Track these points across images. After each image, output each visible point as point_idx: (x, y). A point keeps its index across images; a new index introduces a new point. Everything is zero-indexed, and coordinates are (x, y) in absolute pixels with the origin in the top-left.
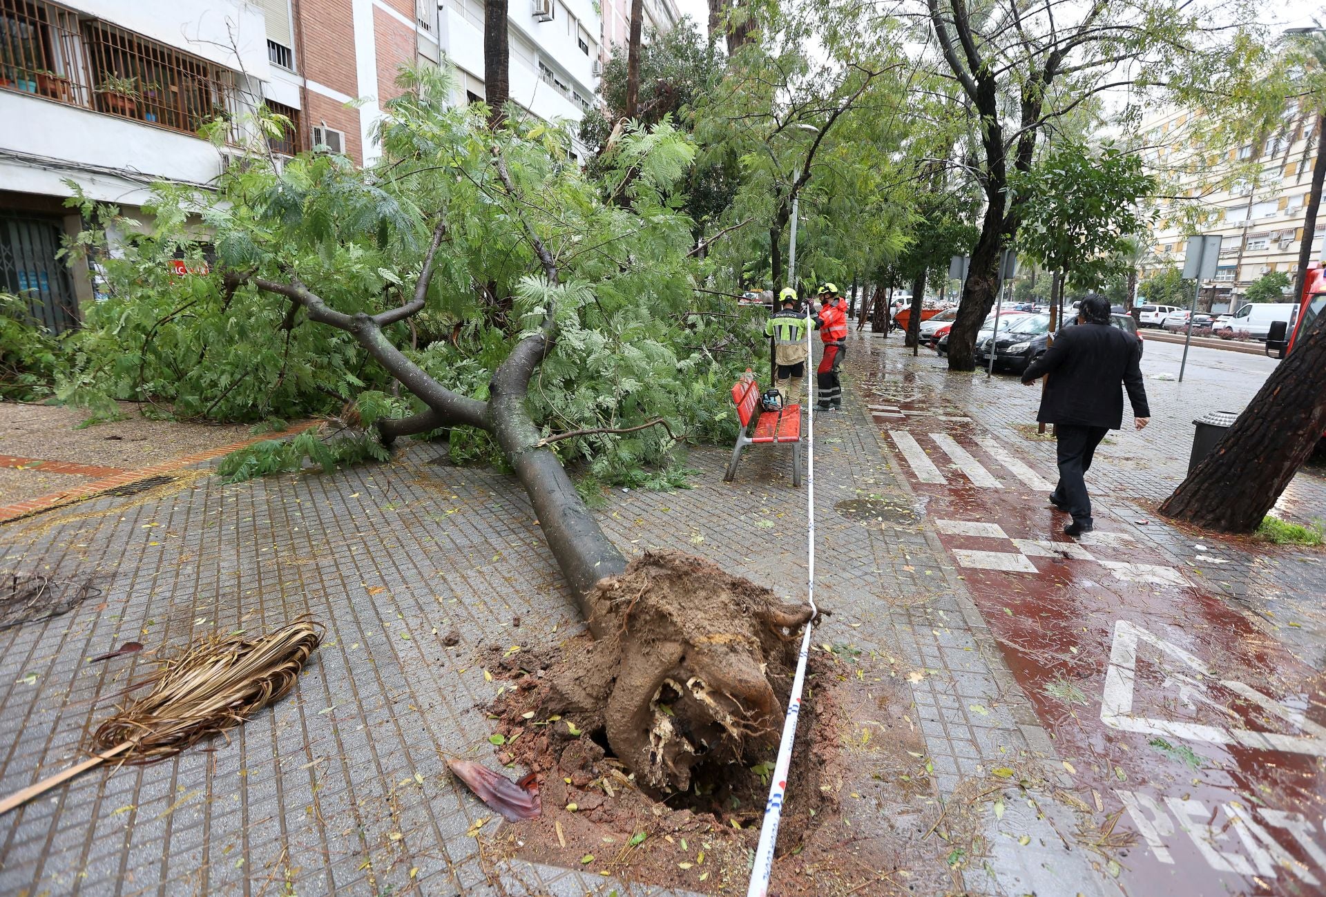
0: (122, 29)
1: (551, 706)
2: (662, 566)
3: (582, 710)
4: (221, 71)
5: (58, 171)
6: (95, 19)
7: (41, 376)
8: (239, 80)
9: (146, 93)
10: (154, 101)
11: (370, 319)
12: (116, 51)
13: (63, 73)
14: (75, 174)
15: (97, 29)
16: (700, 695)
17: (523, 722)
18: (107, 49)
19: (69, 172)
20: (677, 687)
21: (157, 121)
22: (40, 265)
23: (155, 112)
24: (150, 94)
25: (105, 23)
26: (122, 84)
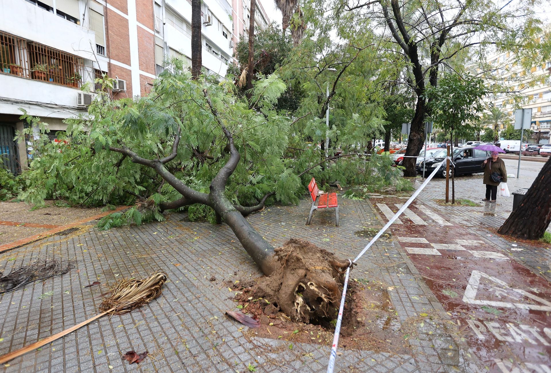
0: (42, 45)
1: (259, 294)
2: (296, 243)
3: (269, 296)
4: (78, 58)
5: (17, 104)
6: (32, 42)
7: (9, 190)
8: (84, 61)
9: (50, 70)
10: (52, 73)
11: (159, 161)
12: (39, 54)
13: (19, 64)
14: (23, 105)
15: (33, 46)
16: (312, 288)
17: (249, 301)
18: (36, 53)
19: (21, 105)
20: (304, 286)
21: (53, 81)
22: (6, 143)
23: (53, 78)
24: (51, 70)
25: (36, 43)
26: (41, 67)
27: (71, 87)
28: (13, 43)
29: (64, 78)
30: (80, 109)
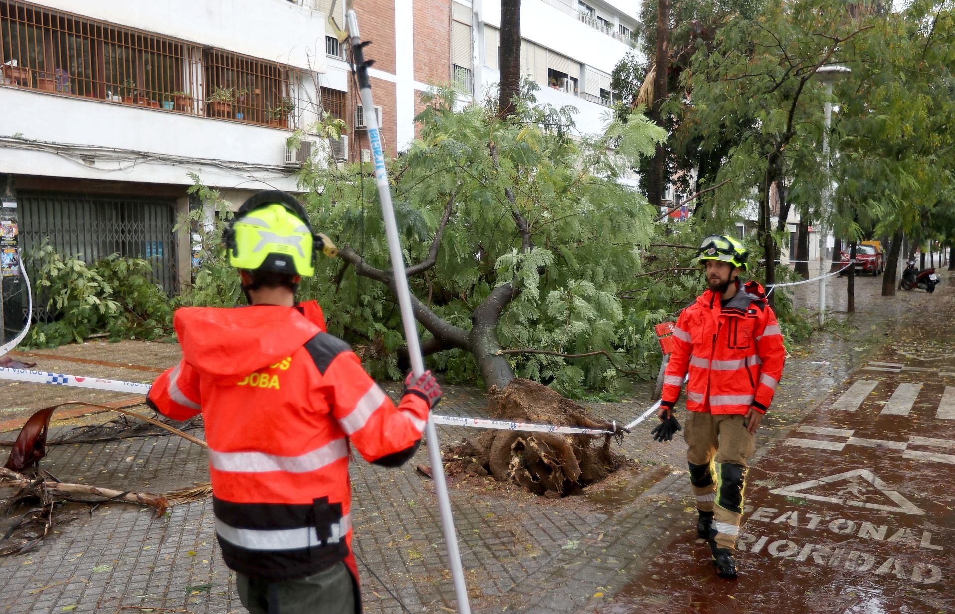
0: (228, 52)
1: (466, 451)
3: (480, 453)
4: (289, 70)
5: (181, 165)
6: (212, 48)
7: (158, 322)
8: (301, 75)
9: (239, 98)
10: (243, 102)
12: (223, 68)
13: (188, 91)
15: (212, 54)
16: (533, 444)
17: (453, 460)
18: (217, 68)
19: (187, 165)
20: (523, 442)
21: (244, 119)
22: (159, 236)
23: (243, 112)
24: (242, 98)
25: (218, 50)
26: (224, 94)
27: (275, 128)
28: (181, 55)
29: (263, 112)
30: (289, 171)
